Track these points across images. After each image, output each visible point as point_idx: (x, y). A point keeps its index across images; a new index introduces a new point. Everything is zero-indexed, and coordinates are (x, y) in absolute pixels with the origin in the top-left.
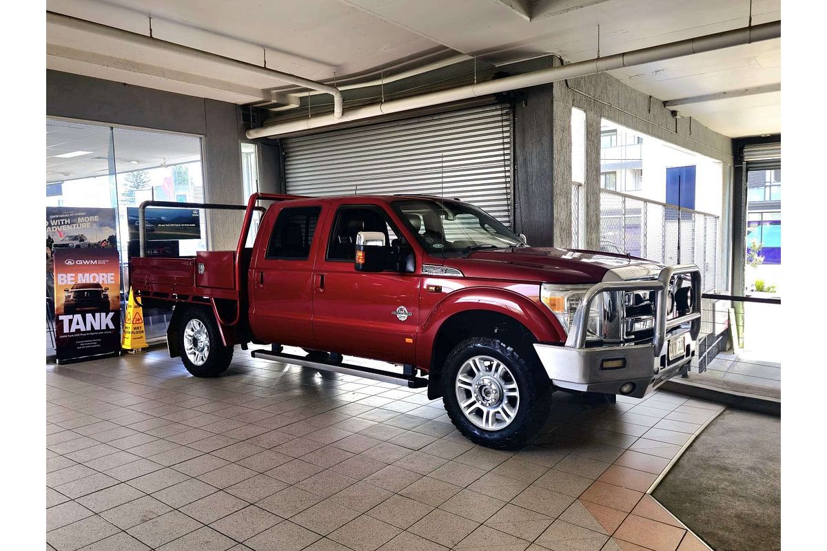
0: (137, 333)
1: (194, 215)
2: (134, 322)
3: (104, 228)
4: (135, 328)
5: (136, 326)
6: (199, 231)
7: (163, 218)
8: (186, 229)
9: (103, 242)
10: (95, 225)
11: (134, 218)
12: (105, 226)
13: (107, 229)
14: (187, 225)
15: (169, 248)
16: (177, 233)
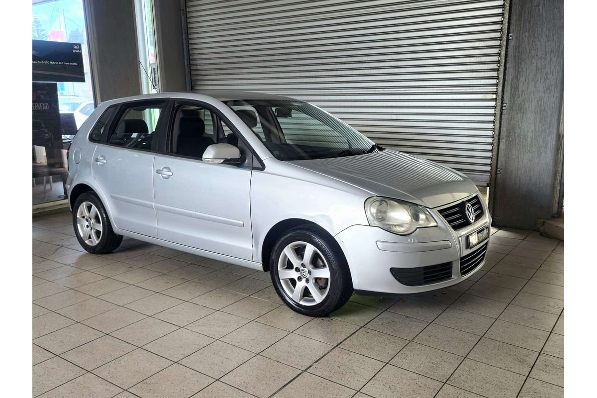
1: (74, 51)
6: (82, 74)
8: (64, 68)
14: (66, 64)
15: (45, 92)
16: (54, 73)
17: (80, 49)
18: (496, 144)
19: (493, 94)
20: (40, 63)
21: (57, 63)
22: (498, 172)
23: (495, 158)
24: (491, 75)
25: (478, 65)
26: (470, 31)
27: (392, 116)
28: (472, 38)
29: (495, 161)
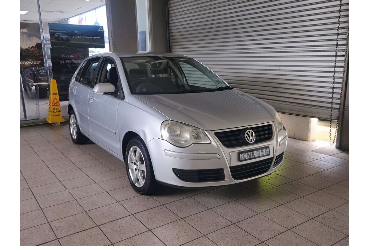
0: (56, 112)
1: (99, 30)
2: (53, 104)
3: (32, 38)
4: (54, 109)
5: (55, 107)
6: (103, 42)
7: (76, 32)
8: (93, 40)
9: (32, 48)
10: (25, 35)
11: (54, 31)
12: (32, 36)
13: (34, 39)
14: (94, 37)
15: (82, 54)
16: (87, 43)
17: (103, 29)
18: (344, 89)
19: (343, 51)
20: (79, 37)
21: (89, 37)
22: (345, 110)
23: (343, 98)
24: (342, 38)
25: (333, 31)
26: (328, 5)
27: (277, 67)
28: (329, 11)
29: (342, 101)
